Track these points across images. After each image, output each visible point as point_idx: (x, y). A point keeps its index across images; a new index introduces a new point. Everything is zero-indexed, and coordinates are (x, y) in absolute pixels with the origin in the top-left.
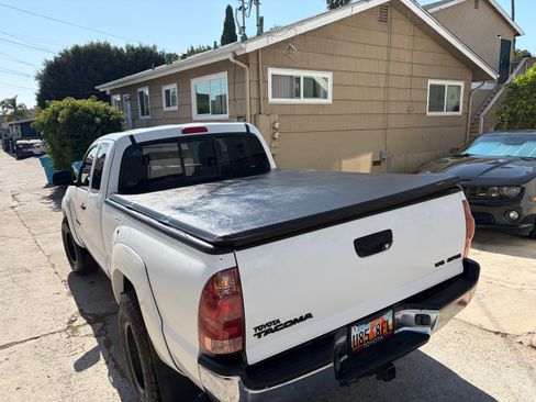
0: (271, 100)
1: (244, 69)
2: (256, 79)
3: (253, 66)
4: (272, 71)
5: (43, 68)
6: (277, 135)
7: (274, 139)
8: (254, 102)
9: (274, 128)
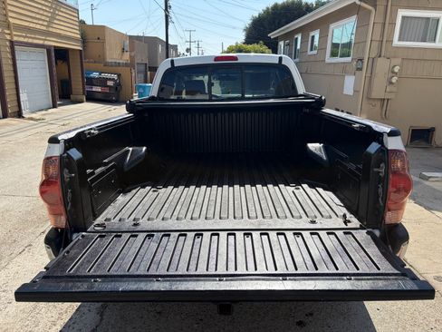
0: (396, 42)
1: (370, 11)
2: (382, 21)
3: (381, 8)
4: (402, 13)
5: (250, 22)
6: (394, 80)
7: (391, 83)
8: (375, 44)
9: (393, 72)
